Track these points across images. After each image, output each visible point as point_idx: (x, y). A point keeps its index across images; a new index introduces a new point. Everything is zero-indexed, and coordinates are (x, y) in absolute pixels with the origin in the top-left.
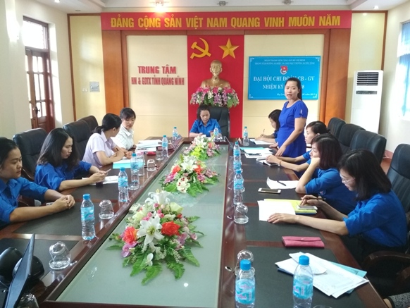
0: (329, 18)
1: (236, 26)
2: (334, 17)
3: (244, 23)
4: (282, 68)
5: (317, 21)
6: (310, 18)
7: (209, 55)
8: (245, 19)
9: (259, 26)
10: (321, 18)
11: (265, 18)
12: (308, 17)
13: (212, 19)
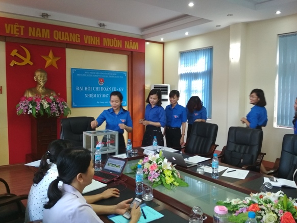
0: (131, 42)
1: (59, 39)
2: (134, 43)
3: (66, 37)
4: (100, 79)
5: (123, 44)
6: (118, 41)
7: (31, 64)
8: (67, 33)
9: (79, 41)
10: (126, 42)
11: (85, 36)
12: (117, 40)
13: (34, 29)
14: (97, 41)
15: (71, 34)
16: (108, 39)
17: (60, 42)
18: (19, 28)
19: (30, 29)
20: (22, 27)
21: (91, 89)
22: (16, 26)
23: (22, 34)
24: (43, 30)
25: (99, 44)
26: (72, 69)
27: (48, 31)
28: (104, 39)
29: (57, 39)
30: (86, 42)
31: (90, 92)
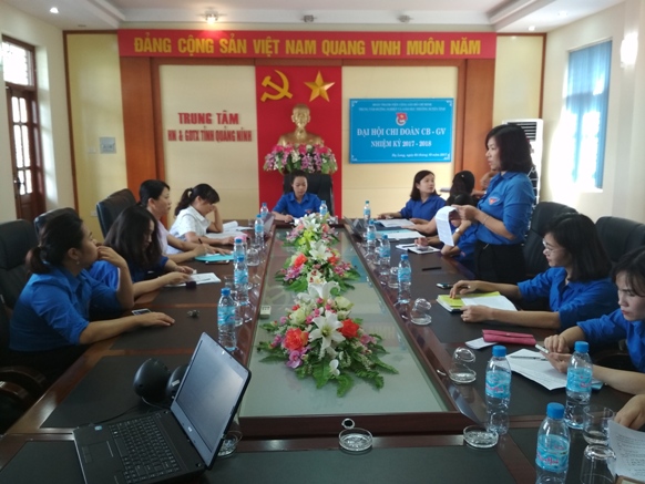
0: (464, 42)
1: (330, 53)
2: (471, 42)
3: (342, 49)
4: (399, 115)
5: (447, 48)
6: (437, 42)
7: (290, 96)
8: (343, 42)
10: (453, 43)
11: (373, 42)
12: (434, 41)
13: (293, 42)
14: (395, 48)
15: (350, 42)
16: (416, 43)
17: (332, 58)
18: (273, 44)
19: (288, 42)
20: (276, 42)
21: (382, 132)
22: (267, 42)
23: (276, 52)
24: (307, 42)
25: (399, 53)
26: (351, 100)
27: (314, 42)
28: (409, 43)
29: (327, 53)
30: (375, 52)
31: (381, 138)
